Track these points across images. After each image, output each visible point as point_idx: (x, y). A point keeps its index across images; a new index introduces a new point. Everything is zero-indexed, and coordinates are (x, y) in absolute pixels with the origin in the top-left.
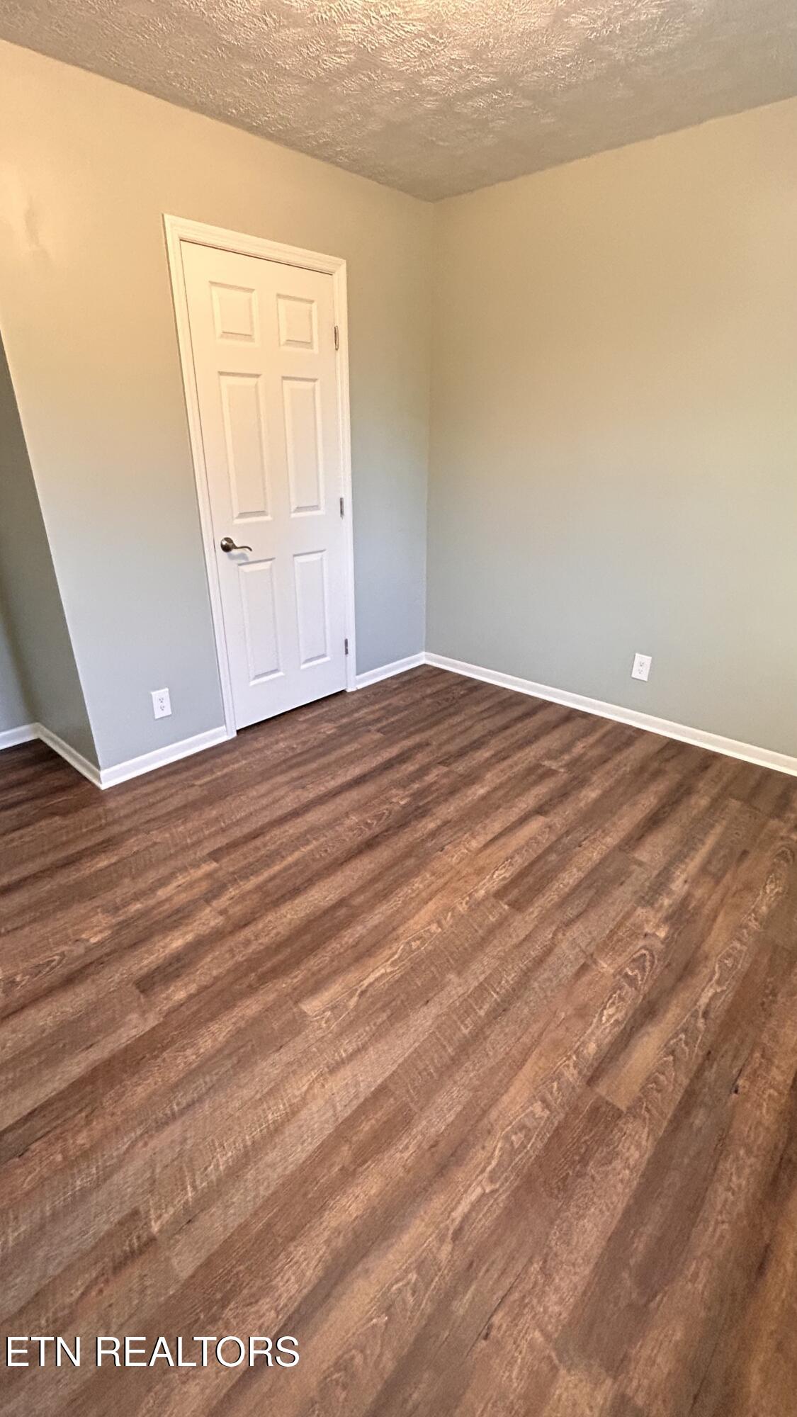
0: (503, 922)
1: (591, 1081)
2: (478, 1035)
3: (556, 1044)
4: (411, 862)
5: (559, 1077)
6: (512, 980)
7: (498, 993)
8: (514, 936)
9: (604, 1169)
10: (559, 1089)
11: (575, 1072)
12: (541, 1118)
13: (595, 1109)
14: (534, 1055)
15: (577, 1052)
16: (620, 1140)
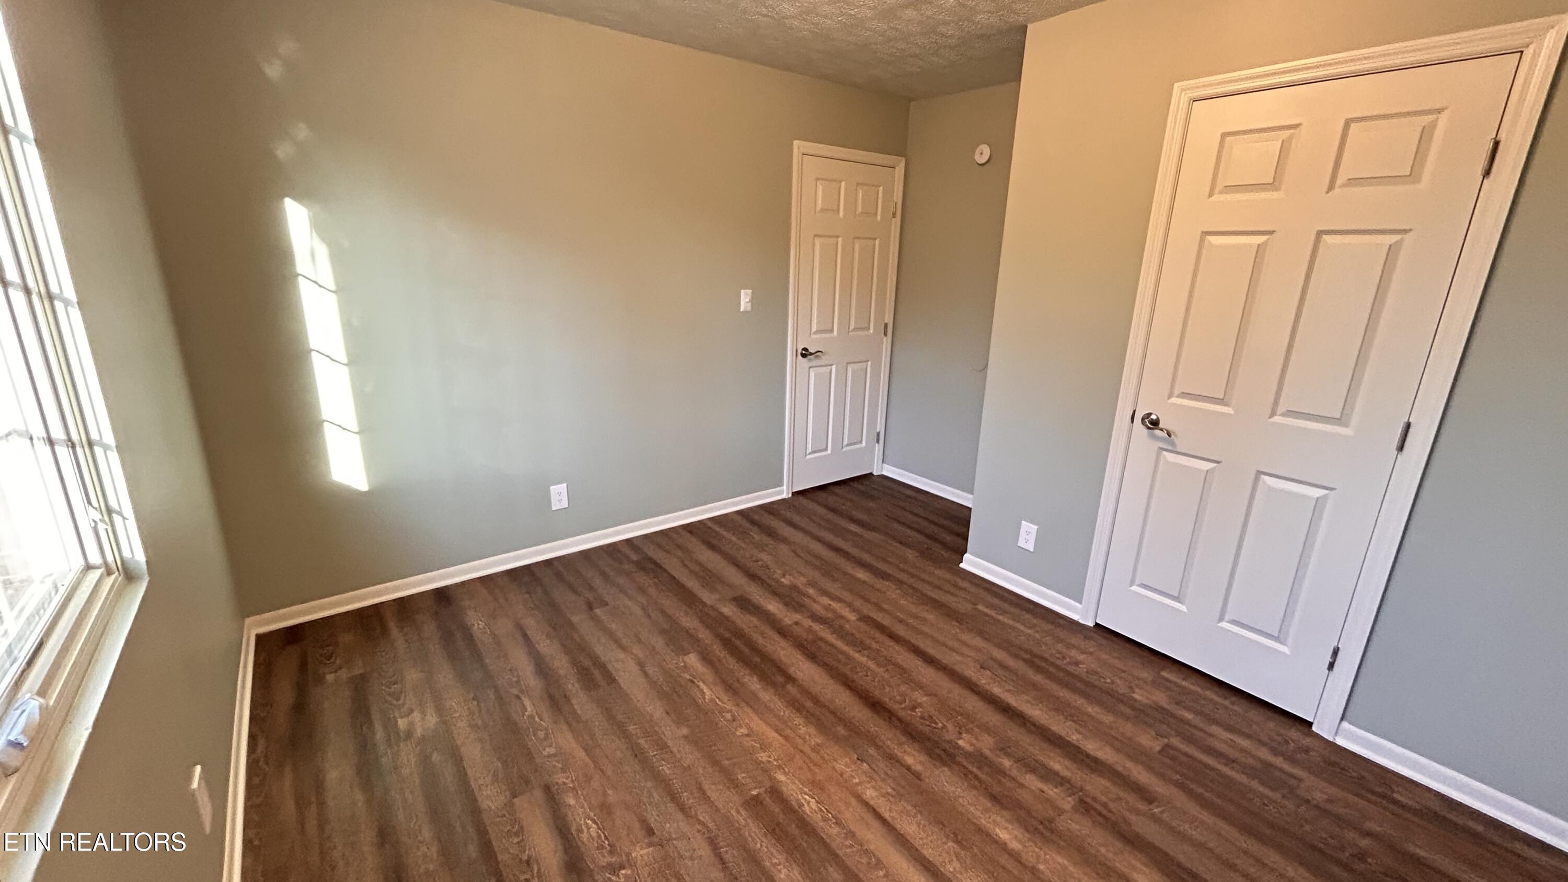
0: (734, 784)
1: (547, 789)
2: (625, 735)
3: (589, 779)
4: (841, 730)
5: (563, 770)
6: (663, 769)
7: (654, 756)
8: (713, 787)
9: (492, 772)
10: (555, 767)
11: (560, 782)
12: (544, 749)
13: (527, 782)
14: (587, 759)
15: (574, 789)
16: (499, 787)
